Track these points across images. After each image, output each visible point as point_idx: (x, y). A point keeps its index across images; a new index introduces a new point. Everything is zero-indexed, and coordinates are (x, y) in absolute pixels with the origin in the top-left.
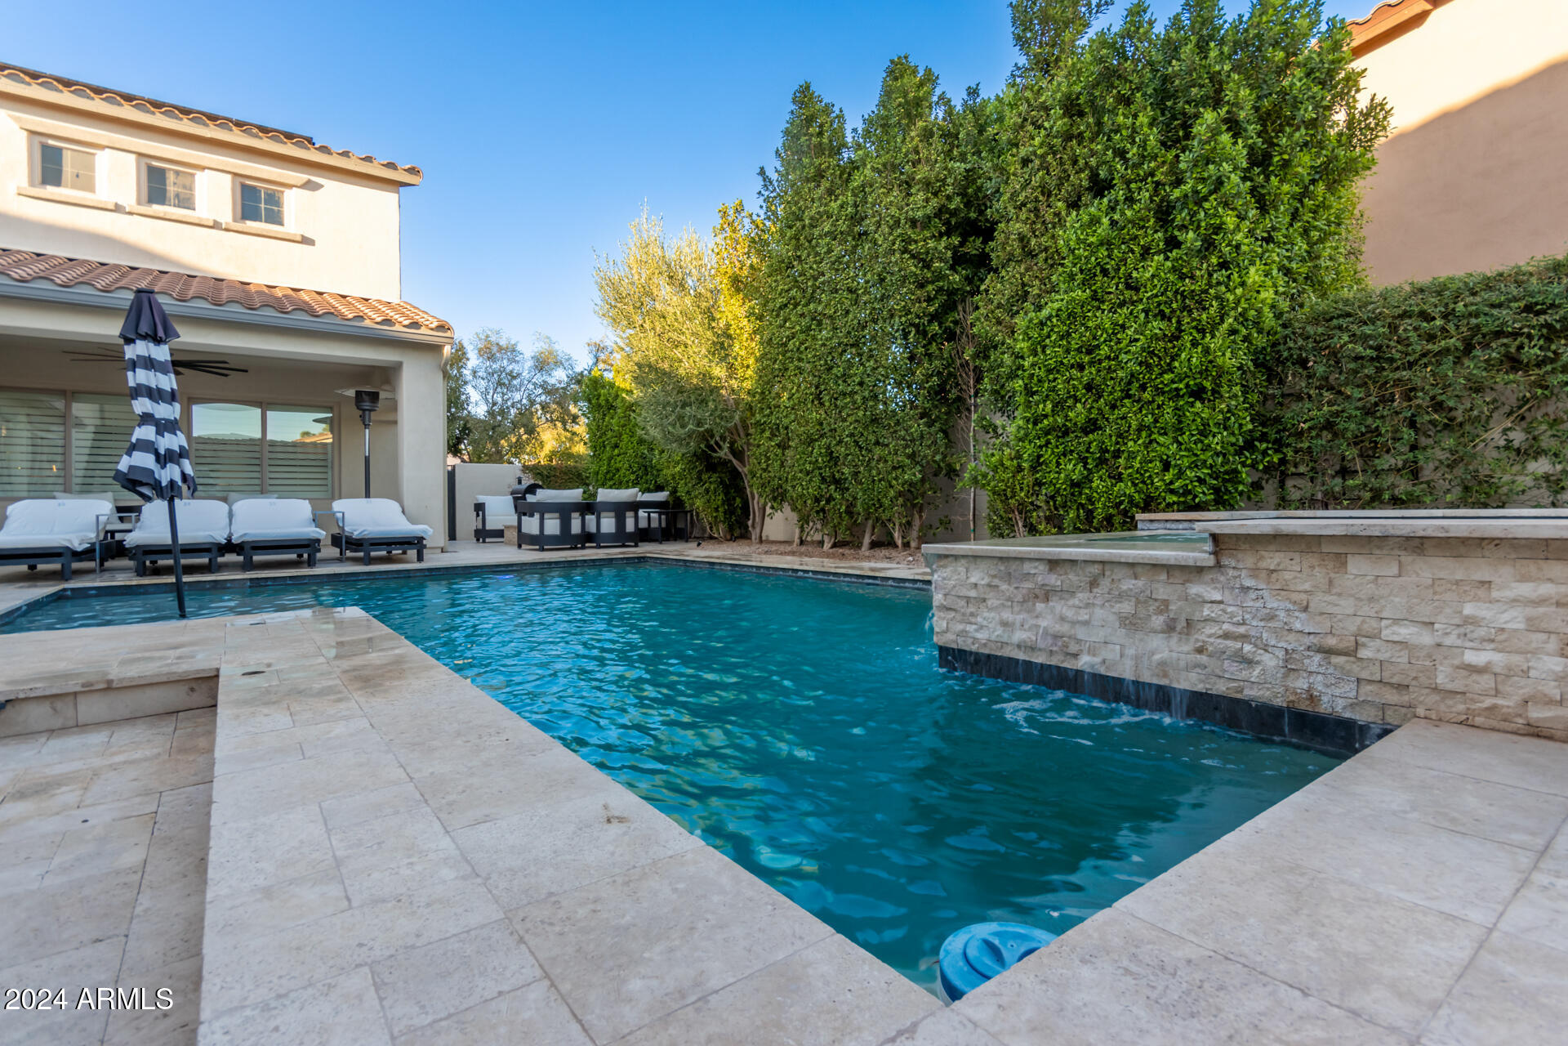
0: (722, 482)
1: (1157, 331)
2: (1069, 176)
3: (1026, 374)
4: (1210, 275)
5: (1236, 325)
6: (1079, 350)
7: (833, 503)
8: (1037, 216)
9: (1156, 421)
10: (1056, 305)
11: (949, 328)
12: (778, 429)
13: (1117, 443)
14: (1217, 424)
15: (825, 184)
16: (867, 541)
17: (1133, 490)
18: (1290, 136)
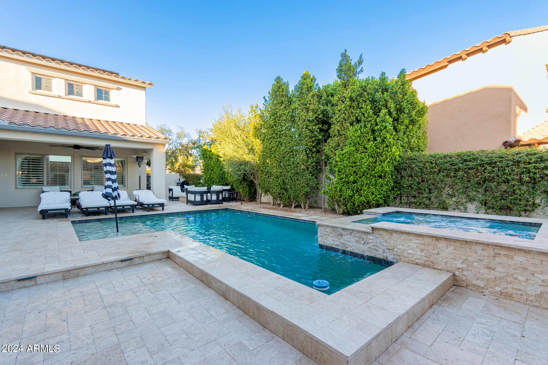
0: (248, 185)
1: (371, 161)
2: (351, 117)
3: (339, 167)
4: (384, 148)
5: (390, 161)
6: (352, 163)
7: (284, 195)
8: (342, 125)
9: (370, 182)
10: (347, 150)
11: (318, 149)
12: (268, 173)
13: (361, 187)
14: (385, 184)
15: (284, 106)
16: (293, 206)
17: (364, 199)
18: (403, 115)
